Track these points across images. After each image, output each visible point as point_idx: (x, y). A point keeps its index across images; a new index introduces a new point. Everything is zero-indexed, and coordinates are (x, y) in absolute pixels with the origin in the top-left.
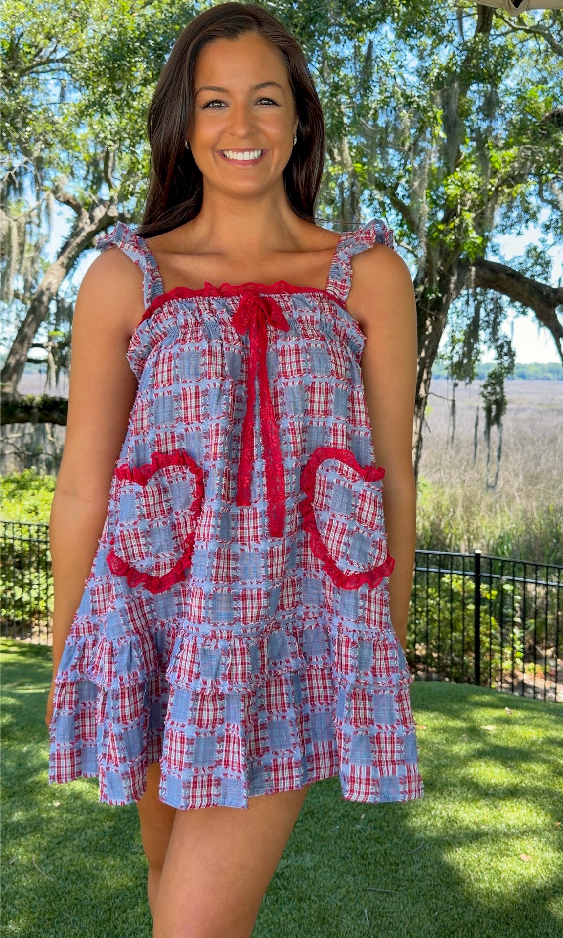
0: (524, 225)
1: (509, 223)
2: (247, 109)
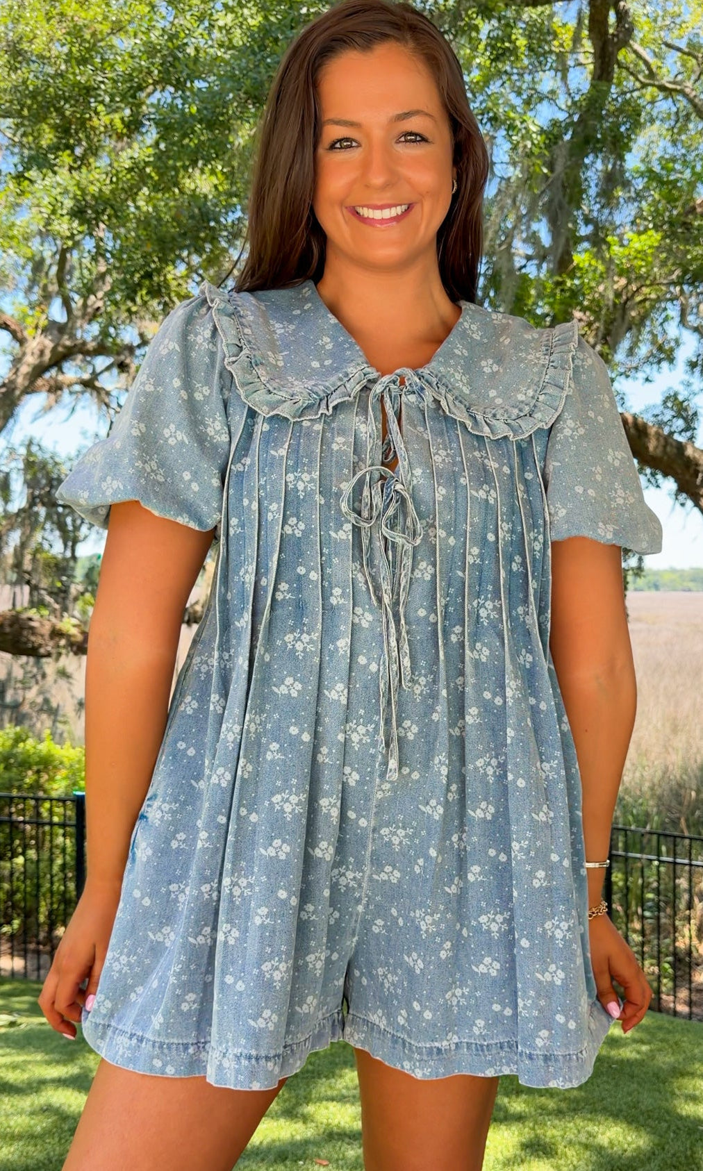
0: (655, 367)
1: (634, 364)
2: (386, 148)
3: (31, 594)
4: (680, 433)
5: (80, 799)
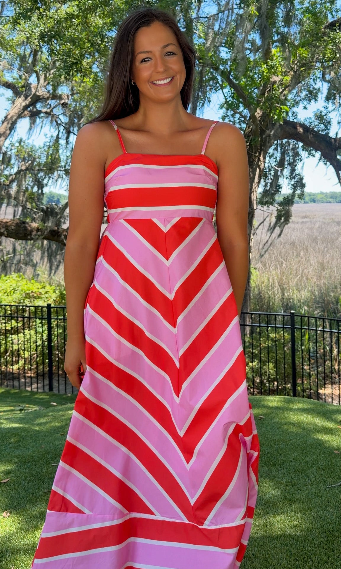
2: (162, 59)
4: (322, 131)
5: (49, 306)
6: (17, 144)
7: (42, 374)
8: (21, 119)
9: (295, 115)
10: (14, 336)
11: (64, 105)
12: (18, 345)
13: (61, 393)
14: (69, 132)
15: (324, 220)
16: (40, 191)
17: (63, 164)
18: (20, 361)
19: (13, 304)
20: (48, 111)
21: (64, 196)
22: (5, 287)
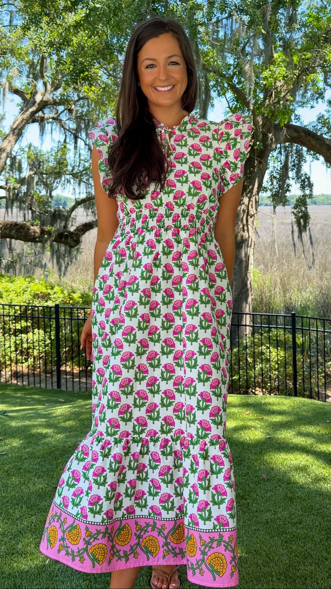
0: (315, 101)
1: (305, 100)
2: (165, 67)
3: (32, 213)
4: (325, 134)
5: (57, 306)
6: (27, 149)
7: (50, 371)
8: (29, 125)
9: (298, 118)
10: (23, 335)
11: (70, 111)
12: (28, 343)
13: (68, 390)
14: (76, 138)
15: (326, 222)
16: (48, 195)
17: (70, 168)
18: (29, 359)
19: (22, 304)
20: (55, 116)
21: (71, 199)
22: (15, 287)
